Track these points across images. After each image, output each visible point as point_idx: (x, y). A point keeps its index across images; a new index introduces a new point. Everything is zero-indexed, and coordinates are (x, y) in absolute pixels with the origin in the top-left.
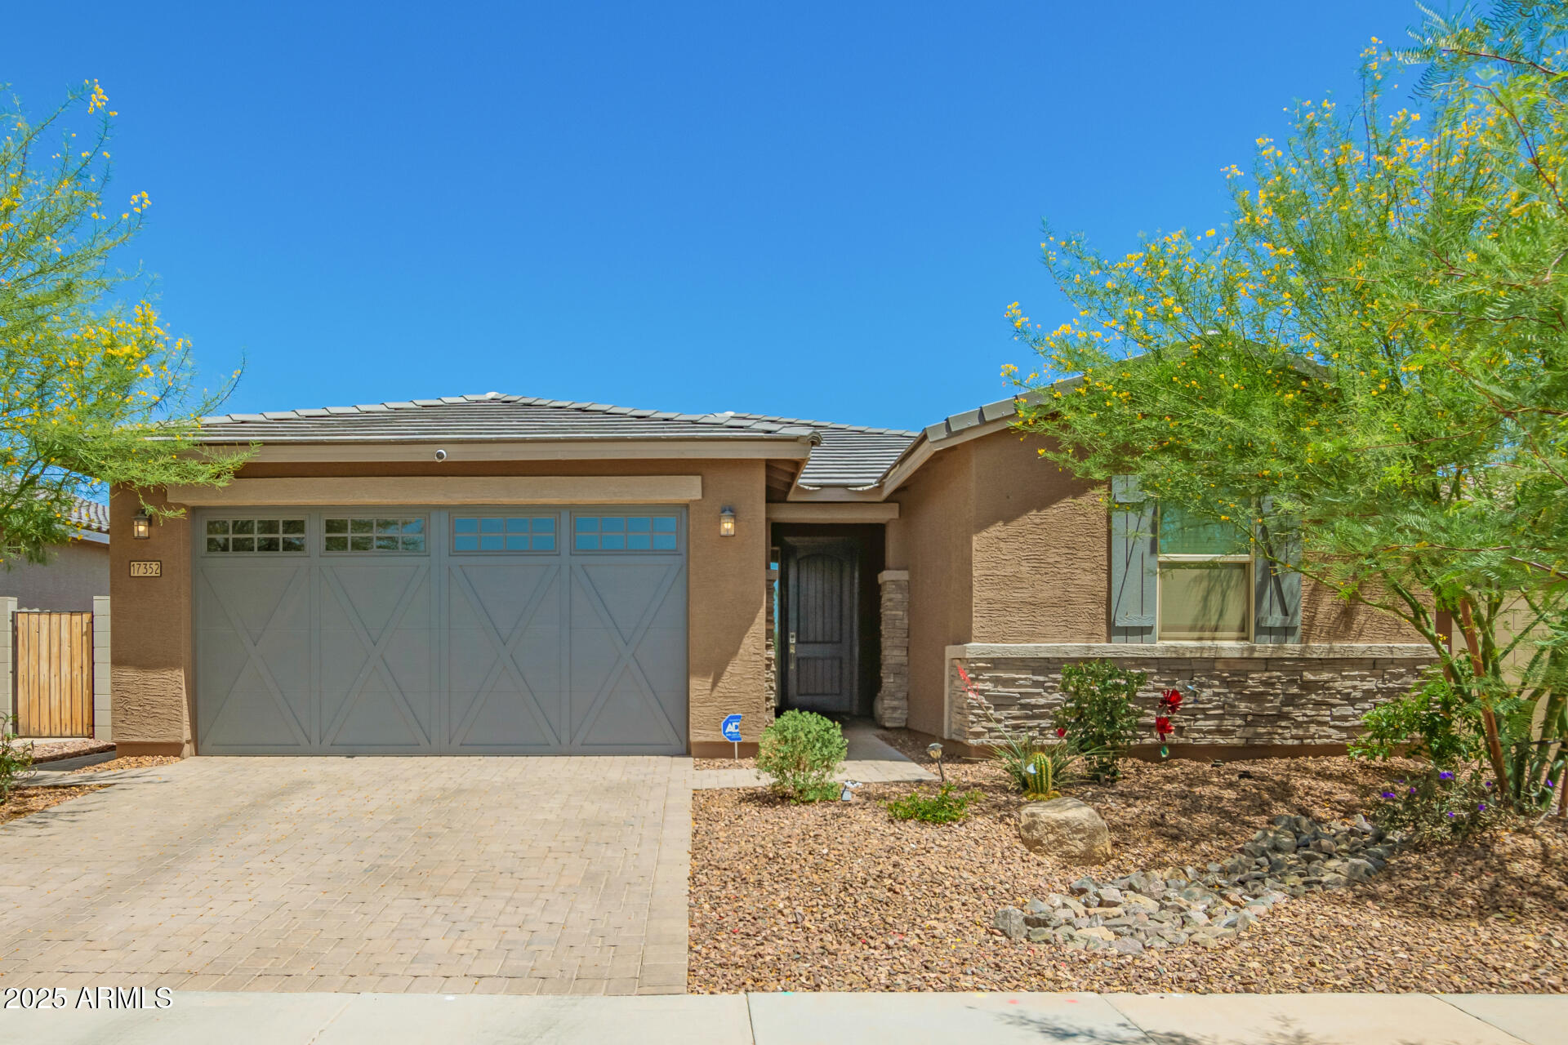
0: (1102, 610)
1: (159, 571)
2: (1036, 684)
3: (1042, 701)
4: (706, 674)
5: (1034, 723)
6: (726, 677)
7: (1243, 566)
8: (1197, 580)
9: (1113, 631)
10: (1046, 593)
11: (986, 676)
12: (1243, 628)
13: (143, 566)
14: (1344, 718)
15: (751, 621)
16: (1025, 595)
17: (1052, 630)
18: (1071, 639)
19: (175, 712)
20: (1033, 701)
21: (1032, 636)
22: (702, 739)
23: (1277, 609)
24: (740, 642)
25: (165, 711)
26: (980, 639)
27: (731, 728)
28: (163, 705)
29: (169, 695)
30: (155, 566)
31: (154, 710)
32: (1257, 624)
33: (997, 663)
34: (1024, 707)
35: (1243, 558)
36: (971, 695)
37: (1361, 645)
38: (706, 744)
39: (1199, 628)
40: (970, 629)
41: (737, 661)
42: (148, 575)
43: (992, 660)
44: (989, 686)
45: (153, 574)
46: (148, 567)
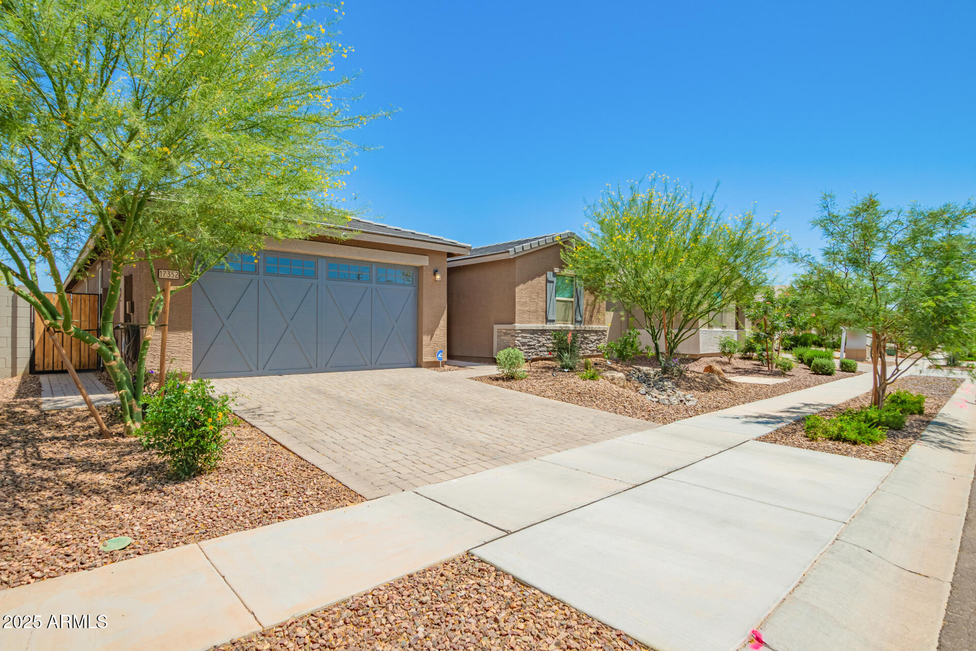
0: (544, 314)
1: (178, 276)
2: (531, 338)
3: (532, 344)
4: (428, 335)
5: (530, 351)
6: (434, 336)
7: (572, 302)
8: (564, 305)
9: (547, 321)
10: (533, 308)
11: (520, 335)
12: (572, 321)
13: (167, 273)
14: (591, 347)
15: (443, 314)
16: (527, 308)
17: (534, 320)
18: (538, 323)
19: (186, 356)
20: (530, 343)
21: (530, 322)
22: (427, 360)
23: (579, 317)
24: (439, 322)
25: (181, 355)
26: (518, 323)
27: (439, 356)
28: (179, 352)
29: (183, 346)
30: (175, 273)
31: (173, 355)
32: (575, 319)
33: (523, 331)
34: (529, 345)
35: (572, 299)
36: (516, 341)
37: (594, 326)
38: (428, 362)
39: (565, 321)
40: (515, 319)
41: (438, 329)
42: (170, 278)
43: (521, 330)
44: (520, 339)
45: (174, 278)
46: (171, 273)
